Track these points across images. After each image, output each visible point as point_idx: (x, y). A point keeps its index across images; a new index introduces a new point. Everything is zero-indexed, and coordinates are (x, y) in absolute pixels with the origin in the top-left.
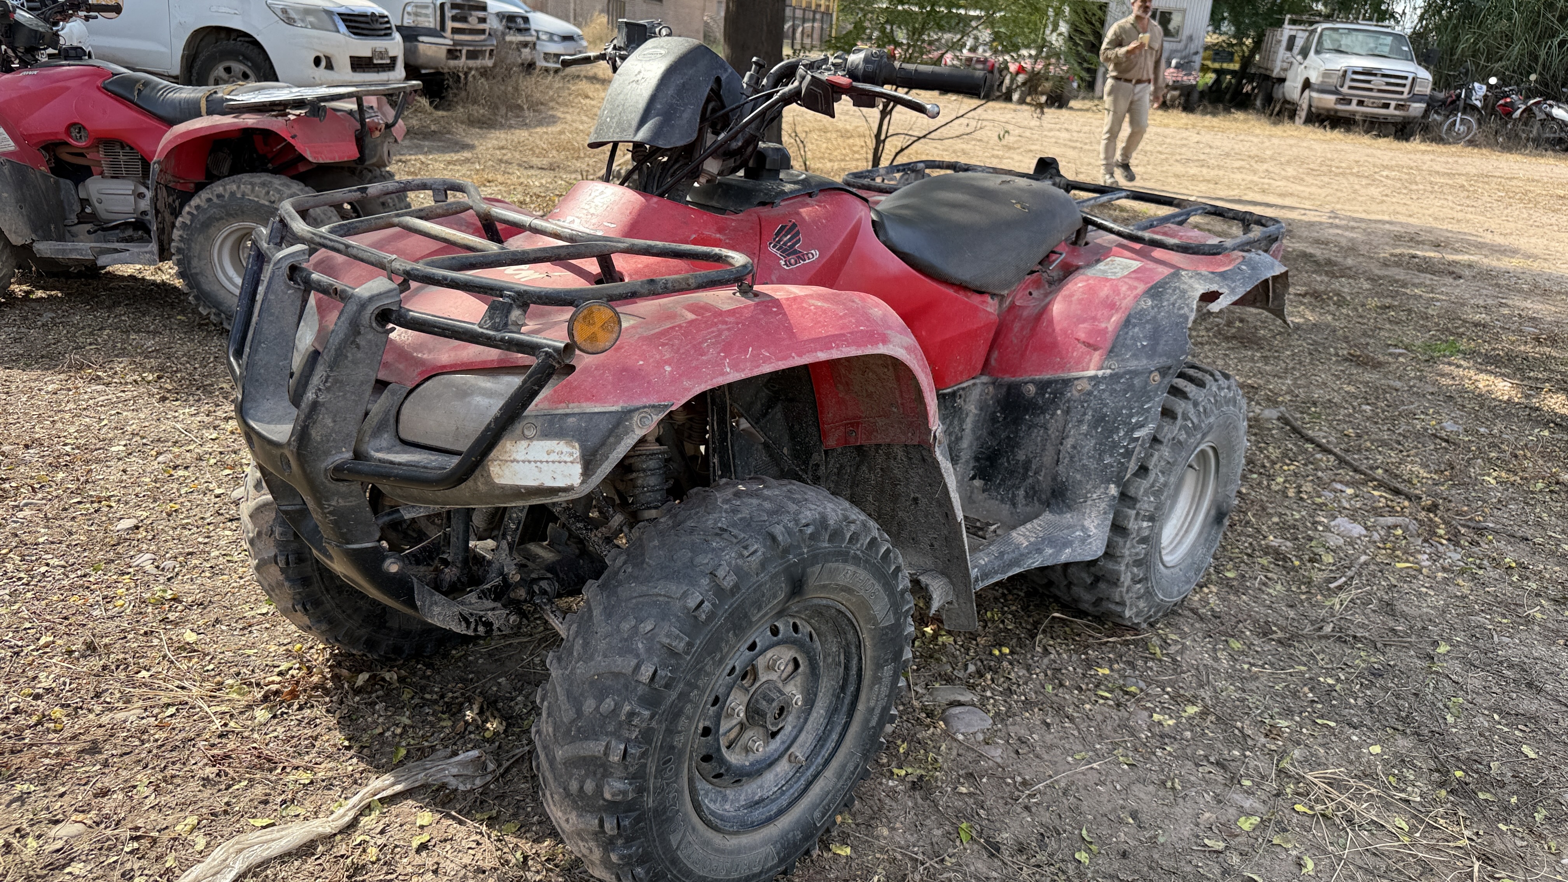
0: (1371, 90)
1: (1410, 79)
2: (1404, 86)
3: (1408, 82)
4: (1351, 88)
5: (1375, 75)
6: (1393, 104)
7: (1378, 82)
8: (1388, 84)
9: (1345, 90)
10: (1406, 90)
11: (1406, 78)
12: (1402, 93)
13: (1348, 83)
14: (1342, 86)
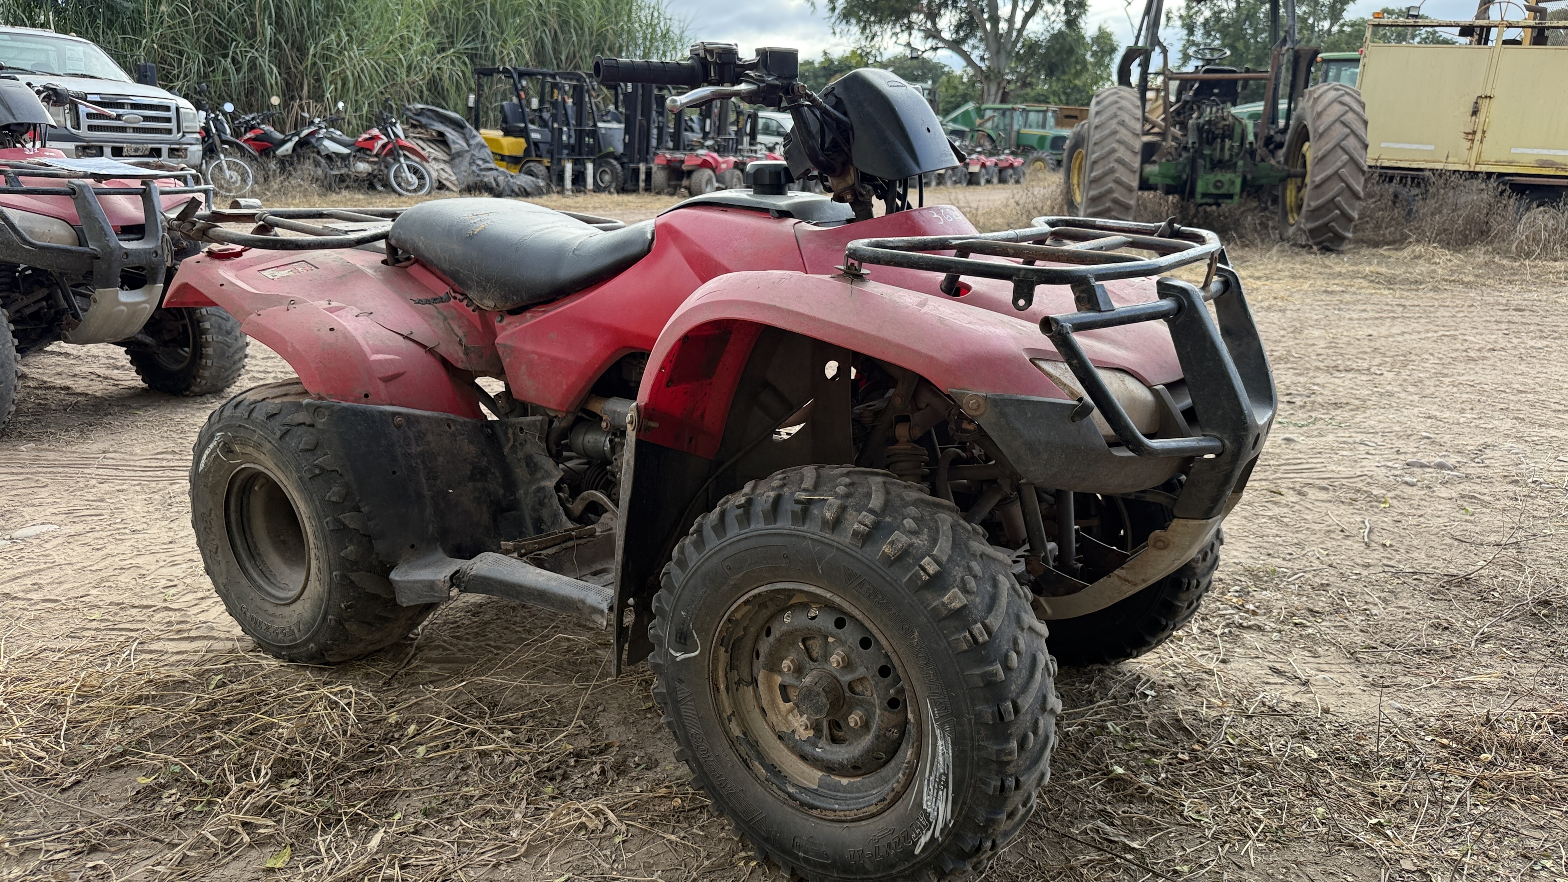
0: (123, 129)
1: (173, 109)
2: (168, 120)
3: (172, 114)
4: (91, 128)
5: (121, 106)
6: (165, 149)
7: (131, 116)
8: (146, 119)
9: (83, 132)
10: (173, 125)
11: (167, 108)
12: (169, 131)
13: (85, 122)
14: (77, 126)
